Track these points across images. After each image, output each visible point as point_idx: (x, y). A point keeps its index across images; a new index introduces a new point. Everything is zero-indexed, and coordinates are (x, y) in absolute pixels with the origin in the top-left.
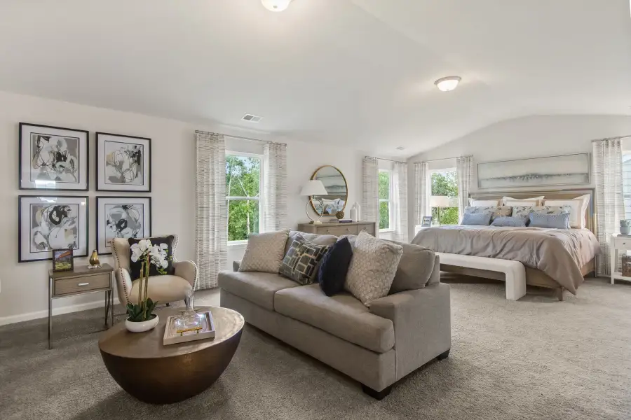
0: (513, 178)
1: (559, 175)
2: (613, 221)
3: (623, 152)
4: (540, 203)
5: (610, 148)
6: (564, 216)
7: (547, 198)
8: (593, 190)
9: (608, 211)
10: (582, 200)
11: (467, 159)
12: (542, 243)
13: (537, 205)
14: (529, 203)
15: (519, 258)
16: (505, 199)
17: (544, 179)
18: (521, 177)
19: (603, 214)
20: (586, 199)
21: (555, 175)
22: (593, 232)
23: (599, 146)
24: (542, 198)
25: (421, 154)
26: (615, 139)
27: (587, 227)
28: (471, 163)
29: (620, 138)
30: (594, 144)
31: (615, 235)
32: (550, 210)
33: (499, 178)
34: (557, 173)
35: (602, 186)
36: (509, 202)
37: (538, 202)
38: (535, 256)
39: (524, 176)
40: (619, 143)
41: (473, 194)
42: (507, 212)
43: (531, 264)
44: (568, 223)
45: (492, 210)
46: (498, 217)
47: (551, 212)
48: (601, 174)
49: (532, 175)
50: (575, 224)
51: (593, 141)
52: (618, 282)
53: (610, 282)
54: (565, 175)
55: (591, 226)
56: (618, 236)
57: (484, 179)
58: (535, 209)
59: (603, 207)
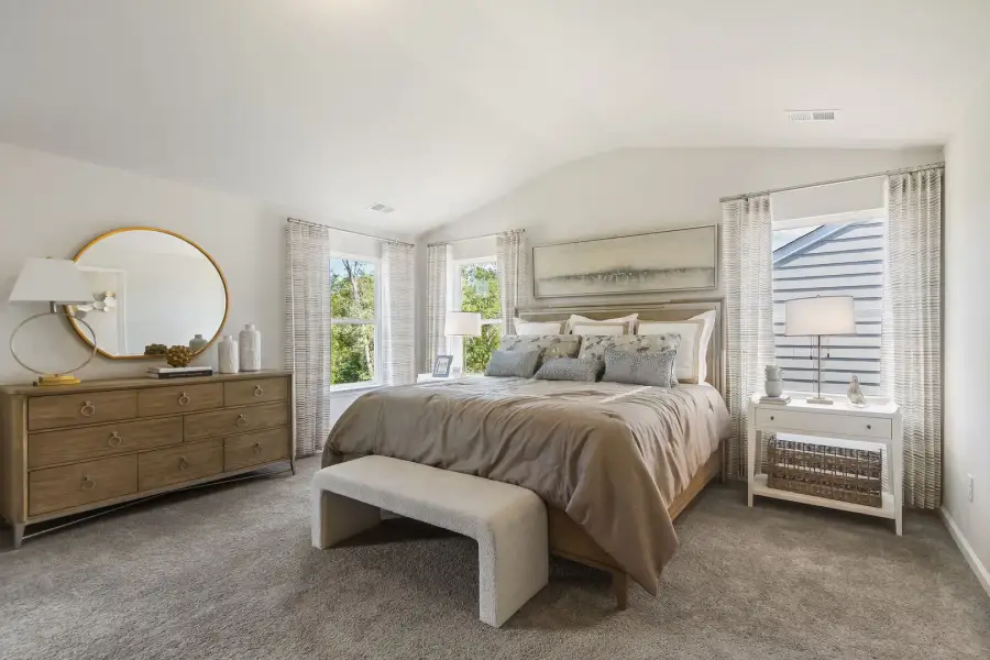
0: (591, 277)
1: (666, 271)
2: (754, 366)
3: (775, 224)
4: (631, 329)
5: (751, 214)
6: (666, 356)
7: (644, 317)
8: (721, 300)
9: (746, 345)
10: (701, 323)
11: (517, 236)
12: (585, 439)
13: (626, 332)
14: (611, 328)
15: (532, 481)
16: (574, 318)
17: (642, 279)
18: (603, 274)
19: (738, 350)
20: (709, 319)
21: (660, 272)
22: (720, 392)
23: (733, 210)
24: (633, 318)
25: (442, 228)
26: (759, 195)
27: (708, 380)
28: (522, 246)
29: (768, 193)
30: (725, 205)
31: (756, 398)
32: (644, 343)
33: (568, 277)
34: (662, 268)
35: (737, 294)
36: (581, 327)
37: (626, 326)
38: (567, 478)
39: (609, 273)
40: (767, 204)
41: (523, 309)
42: (571, 348)
43: (557, 500)
44: (673, 373)
45: (543, 344)
46: (550, 357)
47: (645, 349)
48: (736, 268)
49: (623, 270)
50: (688, 374)
51: (722, 201)
52: (760, 500)
53: (745, 502)
54: (676, 270)
55: (714, 379)
56: (763, 400)
57: (542, 280)
58: (617, 341)
59: (738, 337)
